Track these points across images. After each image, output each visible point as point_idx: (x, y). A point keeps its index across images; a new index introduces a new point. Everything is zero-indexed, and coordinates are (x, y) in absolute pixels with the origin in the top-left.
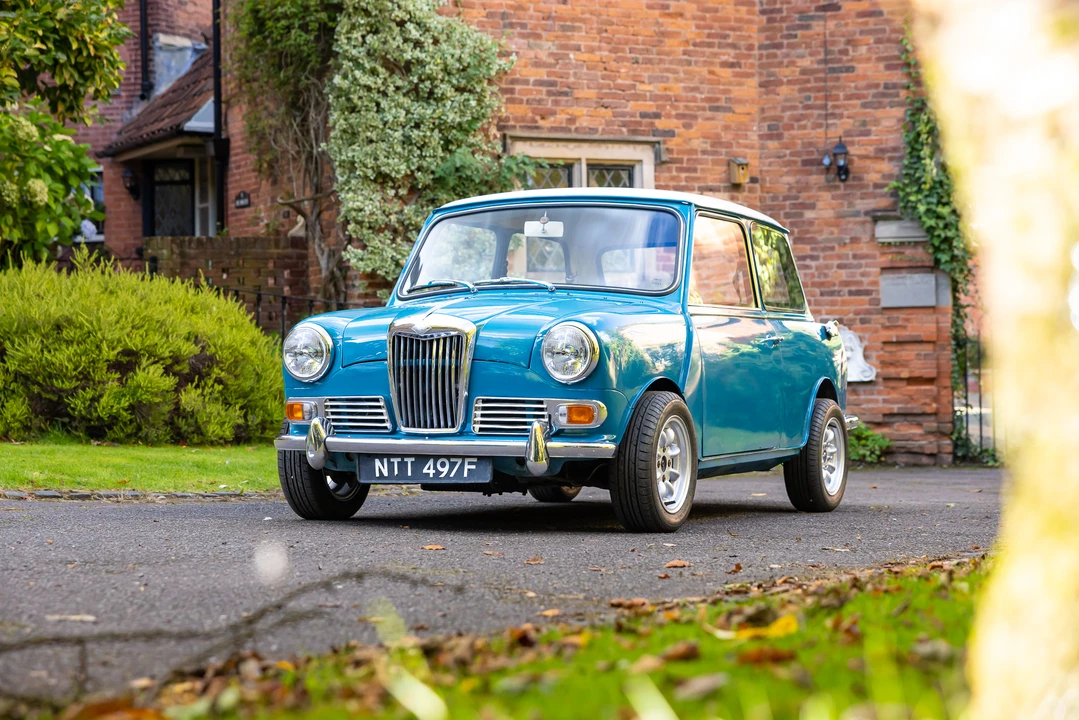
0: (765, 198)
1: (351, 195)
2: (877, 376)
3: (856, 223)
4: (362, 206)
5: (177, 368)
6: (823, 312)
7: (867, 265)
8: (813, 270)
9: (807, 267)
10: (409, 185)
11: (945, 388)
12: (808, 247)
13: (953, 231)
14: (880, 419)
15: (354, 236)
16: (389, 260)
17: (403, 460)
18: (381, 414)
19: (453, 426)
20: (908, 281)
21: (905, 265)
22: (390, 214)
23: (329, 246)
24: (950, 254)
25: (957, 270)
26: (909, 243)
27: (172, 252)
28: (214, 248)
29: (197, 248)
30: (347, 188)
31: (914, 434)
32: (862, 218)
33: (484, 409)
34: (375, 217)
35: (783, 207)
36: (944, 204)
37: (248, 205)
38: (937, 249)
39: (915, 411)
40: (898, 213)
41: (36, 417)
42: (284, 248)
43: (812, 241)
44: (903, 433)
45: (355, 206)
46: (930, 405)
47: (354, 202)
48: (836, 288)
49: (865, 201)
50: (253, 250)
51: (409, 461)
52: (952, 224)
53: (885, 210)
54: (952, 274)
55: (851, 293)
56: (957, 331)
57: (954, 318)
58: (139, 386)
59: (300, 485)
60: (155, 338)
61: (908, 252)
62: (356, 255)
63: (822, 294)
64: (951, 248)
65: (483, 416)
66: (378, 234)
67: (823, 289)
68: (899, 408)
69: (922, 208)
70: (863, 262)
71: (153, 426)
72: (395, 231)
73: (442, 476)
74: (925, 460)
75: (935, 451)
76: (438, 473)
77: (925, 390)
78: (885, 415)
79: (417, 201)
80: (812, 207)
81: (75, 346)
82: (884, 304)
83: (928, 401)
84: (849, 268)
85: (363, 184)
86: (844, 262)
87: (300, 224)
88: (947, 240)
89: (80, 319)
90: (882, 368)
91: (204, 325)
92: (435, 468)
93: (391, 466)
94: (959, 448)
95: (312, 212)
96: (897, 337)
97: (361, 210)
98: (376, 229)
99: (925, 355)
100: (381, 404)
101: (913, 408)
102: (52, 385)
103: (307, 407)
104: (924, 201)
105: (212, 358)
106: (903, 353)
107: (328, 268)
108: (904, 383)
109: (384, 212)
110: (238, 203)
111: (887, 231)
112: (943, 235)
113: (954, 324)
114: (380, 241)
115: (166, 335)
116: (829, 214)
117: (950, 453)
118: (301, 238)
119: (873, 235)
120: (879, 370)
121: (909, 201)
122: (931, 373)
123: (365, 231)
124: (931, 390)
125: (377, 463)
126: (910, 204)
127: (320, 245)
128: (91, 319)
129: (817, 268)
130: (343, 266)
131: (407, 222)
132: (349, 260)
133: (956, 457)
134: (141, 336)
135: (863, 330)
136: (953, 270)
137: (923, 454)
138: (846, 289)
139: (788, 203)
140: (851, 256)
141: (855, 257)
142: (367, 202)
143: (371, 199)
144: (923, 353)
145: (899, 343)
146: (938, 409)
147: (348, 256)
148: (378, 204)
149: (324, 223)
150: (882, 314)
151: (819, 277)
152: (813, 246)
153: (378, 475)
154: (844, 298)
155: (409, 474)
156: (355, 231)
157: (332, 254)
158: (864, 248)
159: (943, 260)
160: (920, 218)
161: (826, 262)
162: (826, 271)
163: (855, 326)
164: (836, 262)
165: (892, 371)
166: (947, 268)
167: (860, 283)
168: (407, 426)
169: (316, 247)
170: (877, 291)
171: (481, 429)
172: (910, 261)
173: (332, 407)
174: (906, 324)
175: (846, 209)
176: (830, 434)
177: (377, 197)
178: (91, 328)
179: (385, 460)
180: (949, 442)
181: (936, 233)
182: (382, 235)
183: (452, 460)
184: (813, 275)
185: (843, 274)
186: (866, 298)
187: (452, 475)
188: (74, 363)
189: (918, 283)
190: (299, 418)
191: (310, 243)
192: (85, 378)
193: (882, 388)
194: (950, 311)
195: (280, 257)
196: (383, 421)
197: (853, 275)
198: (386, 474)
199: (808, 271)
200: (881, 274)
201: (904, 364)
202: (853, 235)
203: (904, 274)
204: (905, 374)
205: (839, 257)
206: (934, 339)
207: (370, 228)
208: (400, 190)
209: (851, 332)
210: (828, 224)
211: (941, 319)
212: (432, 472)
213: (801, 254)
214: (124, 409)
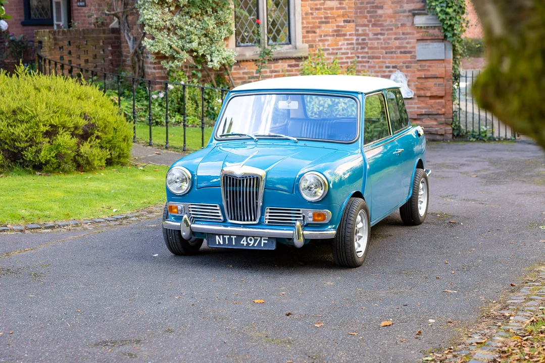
0: (357, 3)
1: (145, 11)
2: (414, 95)
3: (404, 16)
4: (151, 18)
5: (77, 132)
6: (387, 62)
7: (409, 38)
8: (382, 41)
9: (379, 39)
10: (175, 5)
11: (449, 101)
12: (379, 29)
13: (454, 21)
14: (416, 117)
15: (148, 33)
16: (167, 45)
17: (230, 237)
18: (218, 213)
19: (255, 220)
20: (431, 47)
21: (430, 38)
22: (166, 21)
23: (132, 34)
24: (452, 32)
25: (456, 41)
26: (431, 27)
27: (50, 38)
28: (71, 35)
29: (63, 35)
30: (143, 7)
31: (433, 125)
32: (407, 14)
33: (270, 213)
34: (159, 23)
35: (366, 8)
36: (450, 7)
37: (85, 6)
38: (446, 30)
39: (433, 113)
40: (426, 12)
41: (6, 160)
42: (108, 34)
43: (381, 25)
44: (427, 124)
45: (148, 18)
46: (441, 110)
47: (147, 15)
48: (394, 50)
49: (409, 5)
50: (92, 35)
51: (234, 237)
52: (453, 17)
53: (419, 10)
54: (453, 43)
55: (401, 53)
56: (455, 71)
57: (454, 65)
58: (59, 145)
59: (175, 241)
60: (65, 118)
61: (431, 31)
62: (149, 43)
63: (386, 53)
64: (453, 30)
65: (270, 216)
66: (160, 32)
67: (387, 51)
68: (425, 111)
69: (438, 9)
70: (408, 36)
71: (66, 163)
72: (169, 29)
73: (251, 245)
74: (438, 137)
75: (443, 133)
76: (248, 244)
77: (439, 102)
78: (418, 115)
79: (179, 13)
80: (381, 8)
81: (25, 124)
82: (418, 58)
83: (440, 107)
84: (400, 40)
85: (151, 5)
86: (398, 36)
87: (116, 21)
88: (451, 26)
89: (26, 109)
90: (417, 91)
91: (88, 107)
92: (247, 241)
93: (224, 239)
94: (455, 131)
95: (123, 16)
96: (425, 75)
97: (151, 19)
98: (160, 29)
99: (439, 84)
100: (218, 208)
101: (433, 111)
102: (15, 145)
103: (180, 207)
104: (439, 6)
105: (93, 125)
106: (428, 83)
107: (133, 48)
108: (428, 98)
109: (163, 19)
110: (78, 4)
111: (420, 20)
112: (449, 23)
113: (454, 68)
114: (162, 36)
115: (71, 115)
116: (390, 11)
117: (451, 134)
118: (117, 29)
119: (413, 22)
120: (415, 92)
121: (431, 5)
122: (442, 93)
123: (153, 30)
124: (442, 102)
125: (217, 237)
126: (432, 7)
127: (128, 34)
128: (32, 109)
129: (384, 40)
130: (141, 48)
131: (174, 25)
132: (146, 46)
133: (453, 135)
134: (58, 117)
135: (407, 71)
136: (454, 41)
137: (437, 134)
138: (399, 51)
139: (369, 5)
140: (401, 34)
141: (403, 34)
142: (154, 15)
143: (156, 13)
144: (438, 83)
145: (426, 78)
146: (445, 111)
147: (145, 44)
148: (160, 16)
149: (129, 22)
150: (417, 63)
151: (385, 44)
152: (382, 28)
153: (217, 243)
154: (398, 55)
155: (234, 244)
156: (148, 30)
157: (135, 39)
158: (408, 29)
159: (449, 36)
160: (437, 14)
161: (388, 37)
162: (388, 41)
163: (403, 70)
164: (394, 37)
165: (422, 93)
166: (451, 39)
167: (406, 47)
168: (231, 219)
169: (126, 35)
170: (415, 52)
171: (269, 222)
172: (432, 36)
173: (192, 208)
174: (429, 68)
175: (399, 9)
176: (421, 185)
177: (159, 12)
178: (33, 115)
179: (221, 236)
180: (450, 128)
181: (445, 22)
182: (162, 32)
183: (255, 238)
184: (382, 43)
185: (397, 43)
186: (409, 55)
187: (255, 245)
188: (25, 134)
189: (435, 48)
190: (175, 212)
191: (122, 31)
192: (31, 141)
193: (417, 101)
194: (452, 61)
195: (106, 38)
196: (219, 216)
197: (402, 43)
198: (222, 243)
199: (379, 41)
200: (417, 42)
201: (428, 89)
202: (402, 22)
203: (428, 42)
204: (429, 94)
205: (395, 34)
206: (444, 76)
207: (156, 28)
208: (171, 8)
209: (401, 73)
210: (390, 17)
211: (447, 66)
212: (245, 243)
213: (376, 32)
214: (53, 157)
